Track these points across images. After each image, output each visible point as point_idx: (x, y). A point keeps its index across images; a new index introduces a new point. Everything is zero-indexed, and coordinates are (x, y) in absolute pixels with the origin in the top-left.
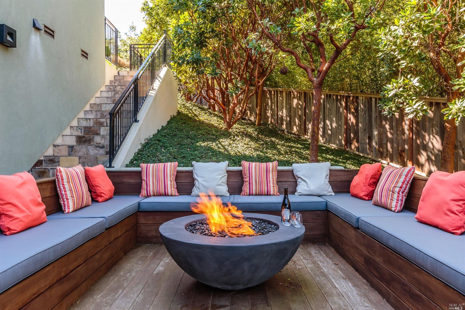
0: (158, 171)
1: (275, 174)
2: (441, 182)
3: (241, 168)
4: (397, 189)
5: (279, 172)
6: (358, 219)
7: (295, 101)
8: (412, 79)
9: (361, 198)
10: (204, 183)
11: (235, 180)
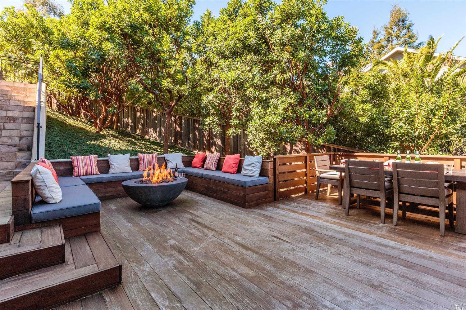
0: (85, 160)
1: (157, 159)
2: (230, 158)
3: (138, 157)
4: (214, 162)
5: (158, 158)
6: (202, 174)
7: (138, 114)
8: (215, 118)
9: (198, 168)
10: (118, 166)
11: (135, 163)
